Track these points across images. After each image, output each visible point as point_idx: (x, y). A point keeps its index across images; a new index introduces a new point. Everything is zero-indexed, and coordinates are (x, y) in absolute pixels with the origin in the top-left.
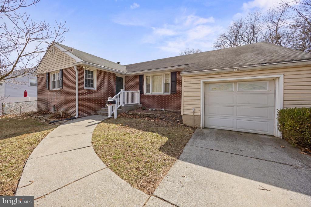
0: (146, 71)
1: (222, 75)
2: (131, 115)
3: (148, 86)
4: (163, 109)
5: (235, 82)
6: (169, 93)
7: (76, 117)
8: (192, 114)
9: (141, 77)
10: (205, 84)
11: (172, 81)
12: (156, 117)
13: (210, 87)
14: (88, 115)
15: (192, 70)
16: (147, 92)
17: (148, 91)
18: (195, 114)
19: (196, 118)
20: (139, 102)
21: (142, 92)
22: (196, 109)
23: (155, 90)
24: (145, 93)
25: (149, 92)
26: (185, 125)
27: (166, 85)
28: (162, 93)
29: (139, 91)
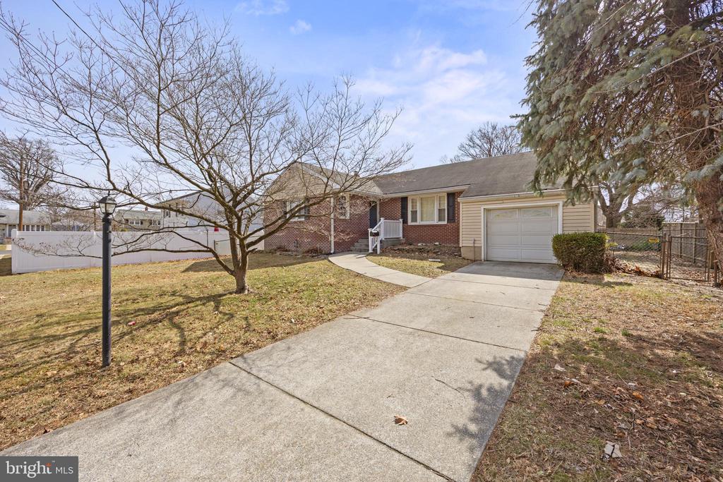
0: (413, 193)
1: (505, 201)
2: (395, 250)
3: (414, 213)
4: (437, 243)
5: (519, 208)
6: (445, 223)
7: (332, 252)
8: (472, 245)
9: (404, 200)
10: (487, 211)
11: (448, 205)
12: (428, 252)
13: (493, 215)
14: (343, 251)
15: (471, 195)
16: (412, 221)
17: (414, 219)
18: (476, 245)
19: (476, 249)
20: (401, 236)
21: (405, 222)
22: (476, 239)
23: (424, 219)
24: (410, 223)
25: (416, 221)
26: (463, 258)
27: (440, 211)
28: (435, 222)
29: (401, 220)
